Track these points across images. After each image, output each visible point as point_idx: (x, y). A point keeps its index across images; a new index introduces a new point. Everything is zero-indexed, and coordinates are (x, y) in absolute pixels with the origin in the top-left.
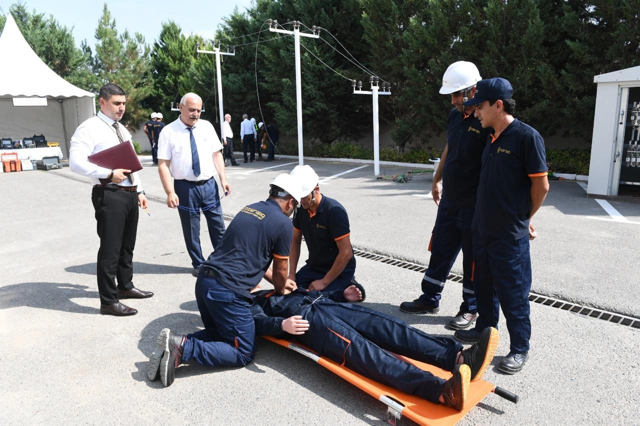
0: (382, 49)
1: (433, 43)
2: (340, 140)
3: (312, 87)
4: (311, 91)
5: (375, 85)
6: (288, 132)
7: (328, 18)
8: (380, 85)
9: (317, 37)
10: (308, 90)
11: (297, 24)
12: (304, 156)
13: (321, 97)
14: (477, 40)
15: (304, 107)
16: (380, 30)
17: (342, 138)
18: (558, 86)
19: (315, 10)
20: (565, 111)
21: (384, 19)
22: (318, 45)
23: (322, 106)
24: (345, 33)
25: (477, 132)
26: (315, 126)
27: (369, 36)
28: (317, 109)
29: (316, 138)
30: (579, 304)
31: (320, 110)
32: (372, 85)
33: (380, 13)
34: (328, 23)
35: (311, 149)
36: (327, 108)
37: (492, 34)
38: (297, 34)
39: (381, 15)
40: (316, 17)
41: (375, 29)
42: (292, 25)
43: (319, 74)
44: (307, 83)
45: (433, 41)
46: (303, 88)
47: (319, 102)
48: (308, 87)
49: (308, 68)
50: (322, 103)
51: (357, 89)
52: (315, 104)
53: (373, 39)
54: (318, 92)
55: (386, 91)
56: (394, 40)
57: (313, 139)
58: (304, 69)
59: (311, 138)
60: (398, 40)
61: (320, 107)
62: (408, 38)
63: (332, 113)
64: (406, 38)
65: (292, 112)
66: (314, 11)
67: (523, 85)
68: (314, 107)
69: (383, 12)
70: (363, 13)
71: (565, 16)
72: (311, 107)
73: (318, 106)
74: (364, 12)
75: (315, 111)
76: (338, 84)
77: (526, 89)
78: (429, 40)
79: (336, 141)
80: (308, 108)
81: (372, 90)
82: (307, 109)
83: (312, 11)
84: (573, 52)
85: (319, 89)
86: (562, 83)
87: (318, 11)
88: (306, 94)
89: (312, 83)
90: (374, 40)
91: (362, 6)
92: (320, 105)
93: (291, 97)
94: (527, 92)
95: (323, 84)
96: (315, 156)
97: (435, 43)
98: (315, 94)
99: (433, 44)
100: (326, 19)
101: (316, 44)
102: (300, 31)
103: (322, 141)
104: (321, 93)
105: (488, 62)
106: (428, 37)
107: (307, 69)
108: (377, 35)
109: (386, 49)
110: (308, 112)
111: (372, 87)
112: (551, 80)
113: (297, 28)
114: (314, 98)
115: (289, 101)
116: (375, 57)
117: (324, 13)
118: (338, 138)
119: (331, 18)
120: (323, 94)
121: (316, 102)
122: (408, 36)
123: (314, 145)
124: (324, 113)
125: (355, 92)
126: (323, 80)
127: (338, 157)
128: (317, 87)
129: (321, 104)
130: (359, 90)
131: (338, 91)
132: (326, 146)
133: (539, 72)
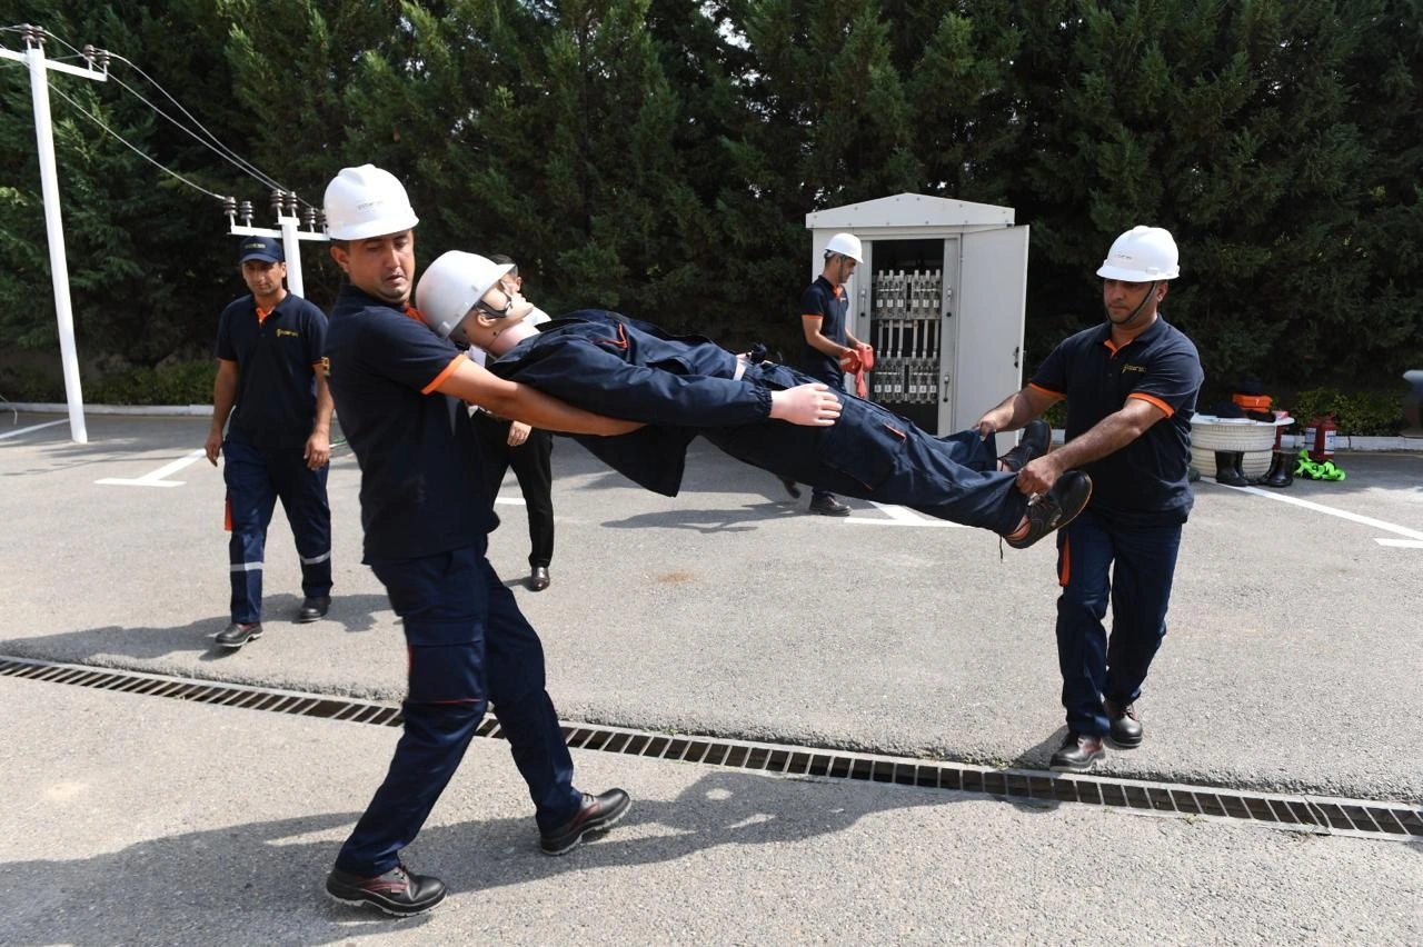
0: (289, 126)
1: (426, 118)
2: (181, 357)
3: (94, 213)
4: (91, 225)
5: (287, 213)
6: (22, 339)
7: (127, 33)
8: (301, 215)
9: (101, 77)
10: (81, 222)
11: (36, 34)
12: (85, 402)
13: (123, 242)
14: (531, 122)
15: (72, 270)
16: (280, 78)
17: (188, 352)
18: (713, 236)
19: (85, 7)
20: (726, 287)
21: (291, 52)
22: (103, 102)
23: (126, 267)
24: (179, 77)
25: (294, 334)
26: (107, 320)
27: (253, 90)
28: (111, 275)
29: (112, 353)
30: (990, 764)
31: (120, 277)
32: (280, 213)
33: (279, 35)
34: (127, 45)
35: (99, 384)
36: (141, 273)
37: (566, 111)
38: (38, 63)
39: (281, 36)
40: (89, 24)
41: (266, 73)
42: (20, 35)
43: (111, 180)
44: (76, 204)
45: (426, 115)
46: (65, 216)
47: (114, 255)
48: (82, 215)
49: (77, 161)
50: (125, 258)
51: (241, 222)
52: (105, 262)
53: (263, 99)
54: (110, 229)
55: (316, 231)
56: (318, 105)
57: (103, 356)
58: (65, 165)
59: (98, 353)
60: (331, 107)
61: (120, 268)
62: (357, 102)
63: (157, 287)
64: (354, 103)
65: (31, 281)
66: (81, 9)
67: (640, 230)
68: (102, 270)
69: (289, 33)
70: (232, 29)
71: (715, 85)
72: (95, 268)
73: (115, 269)
74: (234, 25)
75: (105, 281)
76: (166, 209)
77: (646, 238)
78: (418, 112)
79: (171, 358)
80: (86, 272)
81: (279, 228)
82: (80, 275)
83: (76, 7)
84: (734, 164)
85: (116, 220)
86: (720, 228)
87: (95, 11)
88: (76, 232)
89: (92, 204)
90: (268, 101)
91: (224, 12)
92: (121, 264)
93: (26, 239)
94: (647, 245)
95: (124, 208)
96: (111, 402)
97: (430, 119)
98: (104, 232)
99: (426, 123)
100: (122, 34)
101: (98, 99)
102: (48, 56)
103: (131, 360)
104: (122, 231)
105: (562, 174)
106: (414, 104)
107: (75, 165)
108: (274, 87)
109: (301, 126)
110: (83, 282)
111: (282, 220)
112: (697, 221)
113: (35, 46)
114: (102, 246)
115: (22, 252)
116: (273, 144)
117: (114, 17)
118: (177, 352)
119: (134, 33)
120: (128, 235)
121: (108, 255)
122: (360, 98)
123: (108, 371)
124: (133, 284)
125: (236, 230)
126: (125, 197)
127: (184, 403)
128: (107, 215)
129: (122, 261)
130: (246, 225)
131: (169, 229)
132: (142, 374)
133: (671, 203)
